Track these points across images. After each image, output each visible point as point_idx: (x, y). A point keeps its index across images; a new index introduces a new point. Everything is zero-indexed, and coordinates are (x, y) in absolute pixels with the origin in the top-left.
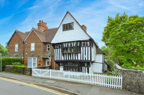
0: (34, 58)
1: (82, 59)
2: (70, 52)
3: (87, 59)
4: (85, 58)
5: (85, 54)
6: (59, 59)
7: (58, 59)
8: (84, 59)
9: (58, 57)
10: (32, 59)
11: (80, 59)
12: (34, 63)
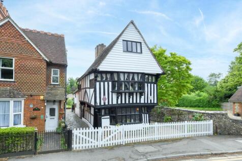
0: (15, 99)
1: (146, 102)
2: (133, 91)
3: (152, 102)
4: (151, 100)
5: (151, 95)
6: (107, 103)
7: (104, 103)
8: (149, 102)
9: (104, 99)
10: (12, 103)
11: (143, 102)
12: (15, 115)
